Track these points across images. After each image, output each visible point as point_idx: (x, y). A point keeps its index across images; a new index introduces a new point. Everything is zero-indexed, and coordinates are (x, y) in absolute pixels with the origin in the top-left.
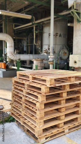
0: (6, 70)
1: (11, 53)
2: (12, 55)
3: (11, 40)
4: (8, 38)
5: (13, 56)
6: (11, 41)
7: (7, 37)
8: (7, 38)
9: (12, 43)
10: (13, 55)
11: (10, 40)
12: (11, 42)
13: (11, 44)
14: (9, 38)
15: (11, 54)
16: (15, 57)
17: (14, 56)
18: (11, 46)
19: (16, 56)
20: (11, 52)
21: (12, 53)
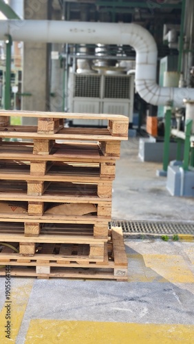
0: (157, 141)
1: (143, 82)
2: (147, 88)
3: (145, 42)
4: (137, 35)
5: (150, 91)
6: (144, 45)
7: (132, 33)
8: (135, 35)
9: (148, 52)
10: (150, 88)
11: (142, 42)
12: (145, 50)
13: (145, 55)
14: (139, 38)
15: (144, 87)
16: (154, 94)
17: (153, 91)
18: (145, 61)
19: (157, 93)
20: (144, 80)
21: (145, 84)
